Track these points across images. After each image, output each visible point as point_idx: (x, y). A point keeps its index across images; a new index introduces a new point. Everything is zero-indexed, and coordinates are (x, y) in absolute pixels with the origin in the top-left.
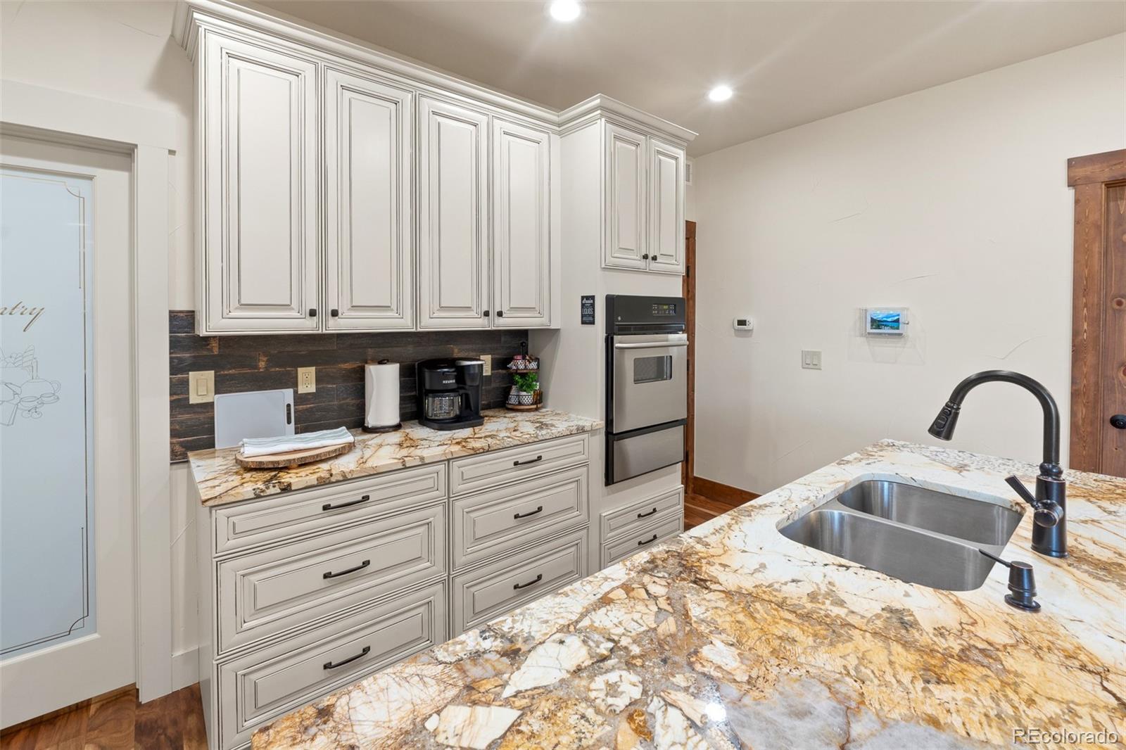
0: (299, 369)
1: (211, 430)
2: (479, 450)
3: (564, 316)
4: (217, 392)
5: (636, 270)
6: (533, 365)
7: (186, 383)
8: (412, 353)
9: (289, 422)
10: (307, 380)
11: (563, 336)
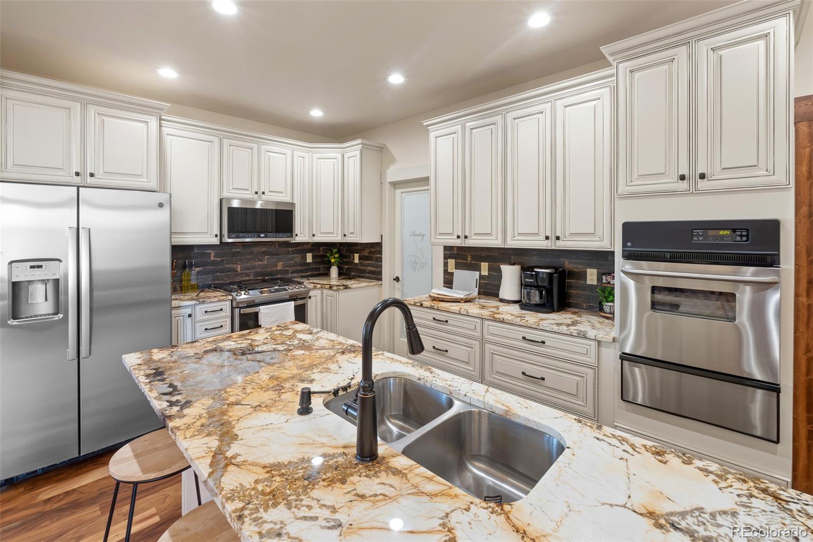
0: (482, 263)
2: (497, 319)
7: (447, 263)
9: (476, 287)
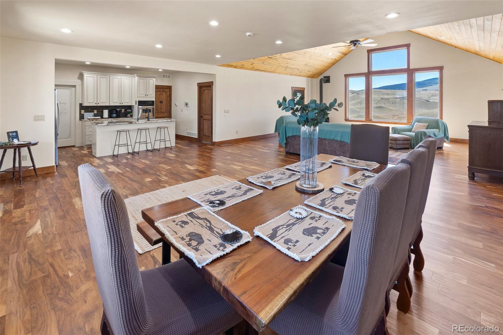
0: (94, 110)
1: (84, 117)
3: (133, 104)
4: (85, 112)
5: (145, 97)
6: (130, 111)
7: (81, 111)
8: (110, 109)
10: (95, 112)
11: (134, 106)
